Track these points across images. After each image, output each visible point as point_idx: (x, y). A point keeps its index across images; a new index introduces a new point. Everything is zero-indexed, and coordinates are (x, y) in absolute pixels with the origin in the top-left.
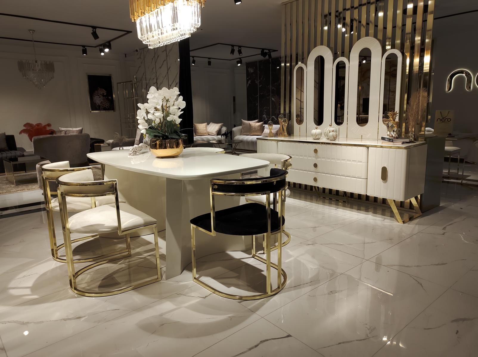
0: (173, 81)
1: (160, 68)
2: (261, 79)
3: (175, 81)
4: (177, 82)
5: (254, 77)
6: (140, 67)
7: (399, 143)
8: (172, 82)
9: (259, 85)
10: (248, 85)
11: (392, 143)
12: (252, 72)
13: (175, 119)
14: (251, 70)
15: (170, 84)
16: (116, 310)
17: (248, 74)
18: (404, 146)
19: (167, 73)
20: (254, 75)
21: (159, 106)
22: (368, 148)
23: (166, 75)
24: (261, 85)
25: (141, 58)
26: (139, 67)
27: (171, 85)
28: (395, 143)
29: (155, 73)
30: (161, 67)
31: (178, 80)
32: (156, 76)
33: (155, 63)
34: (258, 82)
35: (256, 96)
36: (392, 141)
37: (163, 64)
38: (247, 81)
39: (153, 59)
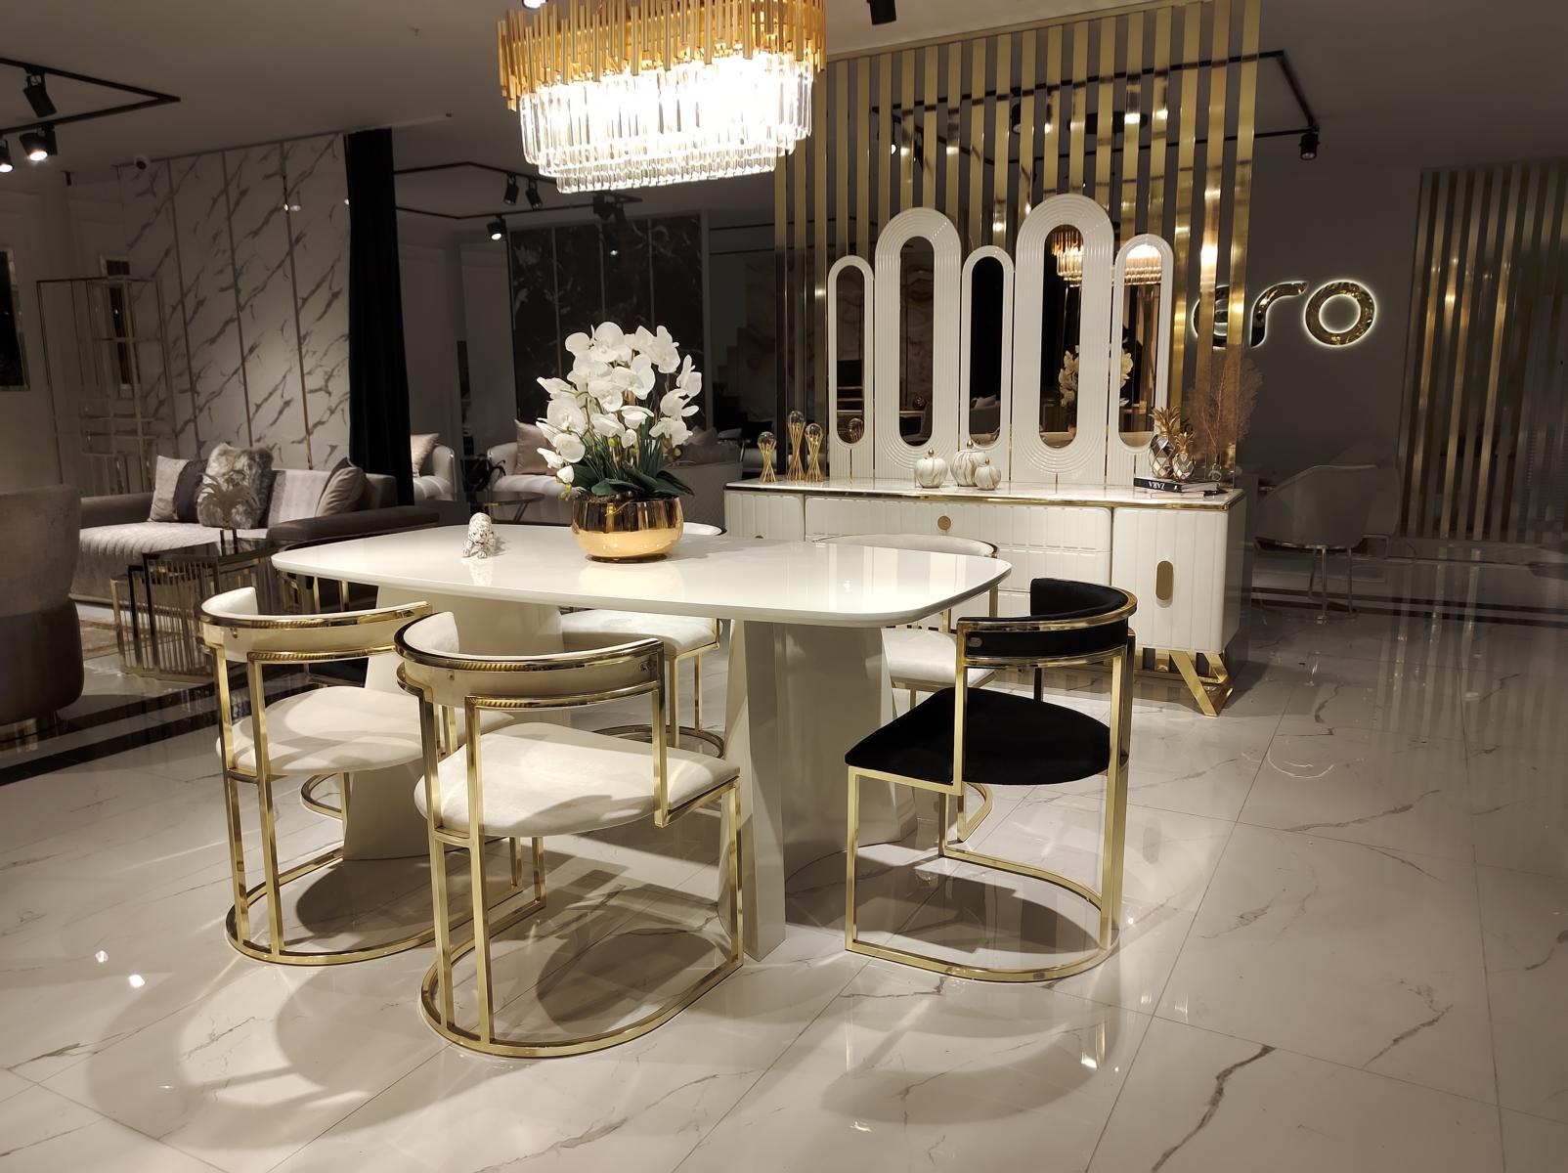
0: (318, 286)
1: (253, 237)
2: (569, 287)
3: (326, 285)
4: (335, 289)
5: (540, 280)
6: (148, 225)
7: (1195, 495)
8: (313, 287)
9: (562, 307)
10: (518, 305)
11: (1178, 495)
12: (530, 263)
13: (671, 431)
14: (529, 257)
15: (302, 293)
16: (707, 1078)
17: (517, 270)
18: (1213, 501)
19: (290, 253)
20: (539, 274)
21: (638, 387)
22: (1112, 510)
23: (283, 262)
24: (569, 309)
25: (155, 195)
26: (144, 227)
27: (305, 300)
28: (1185, 495)
29: (224, 251)
30: (256, 233)
31: (342, 280)
32: (233, 264)
33: (230, 214)
34: (554, 297)
35: (551, 344)
36: (1179, 490)
37: (266, 222)
38: (514, 292)
39: (215, 200)
